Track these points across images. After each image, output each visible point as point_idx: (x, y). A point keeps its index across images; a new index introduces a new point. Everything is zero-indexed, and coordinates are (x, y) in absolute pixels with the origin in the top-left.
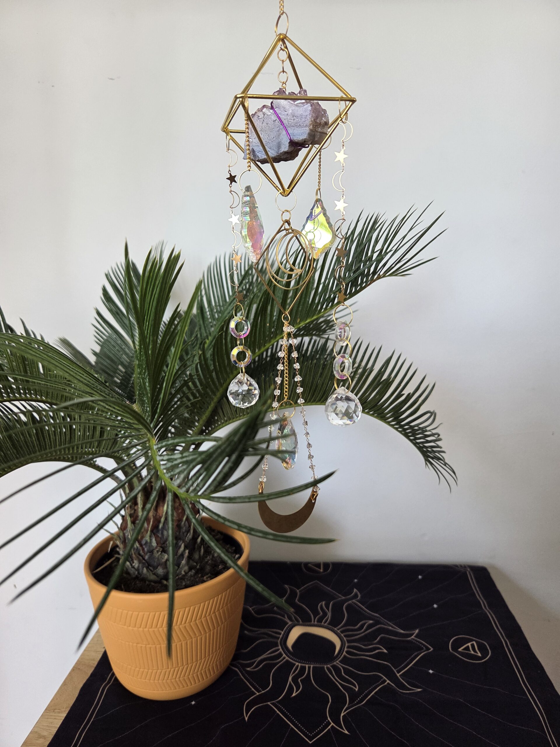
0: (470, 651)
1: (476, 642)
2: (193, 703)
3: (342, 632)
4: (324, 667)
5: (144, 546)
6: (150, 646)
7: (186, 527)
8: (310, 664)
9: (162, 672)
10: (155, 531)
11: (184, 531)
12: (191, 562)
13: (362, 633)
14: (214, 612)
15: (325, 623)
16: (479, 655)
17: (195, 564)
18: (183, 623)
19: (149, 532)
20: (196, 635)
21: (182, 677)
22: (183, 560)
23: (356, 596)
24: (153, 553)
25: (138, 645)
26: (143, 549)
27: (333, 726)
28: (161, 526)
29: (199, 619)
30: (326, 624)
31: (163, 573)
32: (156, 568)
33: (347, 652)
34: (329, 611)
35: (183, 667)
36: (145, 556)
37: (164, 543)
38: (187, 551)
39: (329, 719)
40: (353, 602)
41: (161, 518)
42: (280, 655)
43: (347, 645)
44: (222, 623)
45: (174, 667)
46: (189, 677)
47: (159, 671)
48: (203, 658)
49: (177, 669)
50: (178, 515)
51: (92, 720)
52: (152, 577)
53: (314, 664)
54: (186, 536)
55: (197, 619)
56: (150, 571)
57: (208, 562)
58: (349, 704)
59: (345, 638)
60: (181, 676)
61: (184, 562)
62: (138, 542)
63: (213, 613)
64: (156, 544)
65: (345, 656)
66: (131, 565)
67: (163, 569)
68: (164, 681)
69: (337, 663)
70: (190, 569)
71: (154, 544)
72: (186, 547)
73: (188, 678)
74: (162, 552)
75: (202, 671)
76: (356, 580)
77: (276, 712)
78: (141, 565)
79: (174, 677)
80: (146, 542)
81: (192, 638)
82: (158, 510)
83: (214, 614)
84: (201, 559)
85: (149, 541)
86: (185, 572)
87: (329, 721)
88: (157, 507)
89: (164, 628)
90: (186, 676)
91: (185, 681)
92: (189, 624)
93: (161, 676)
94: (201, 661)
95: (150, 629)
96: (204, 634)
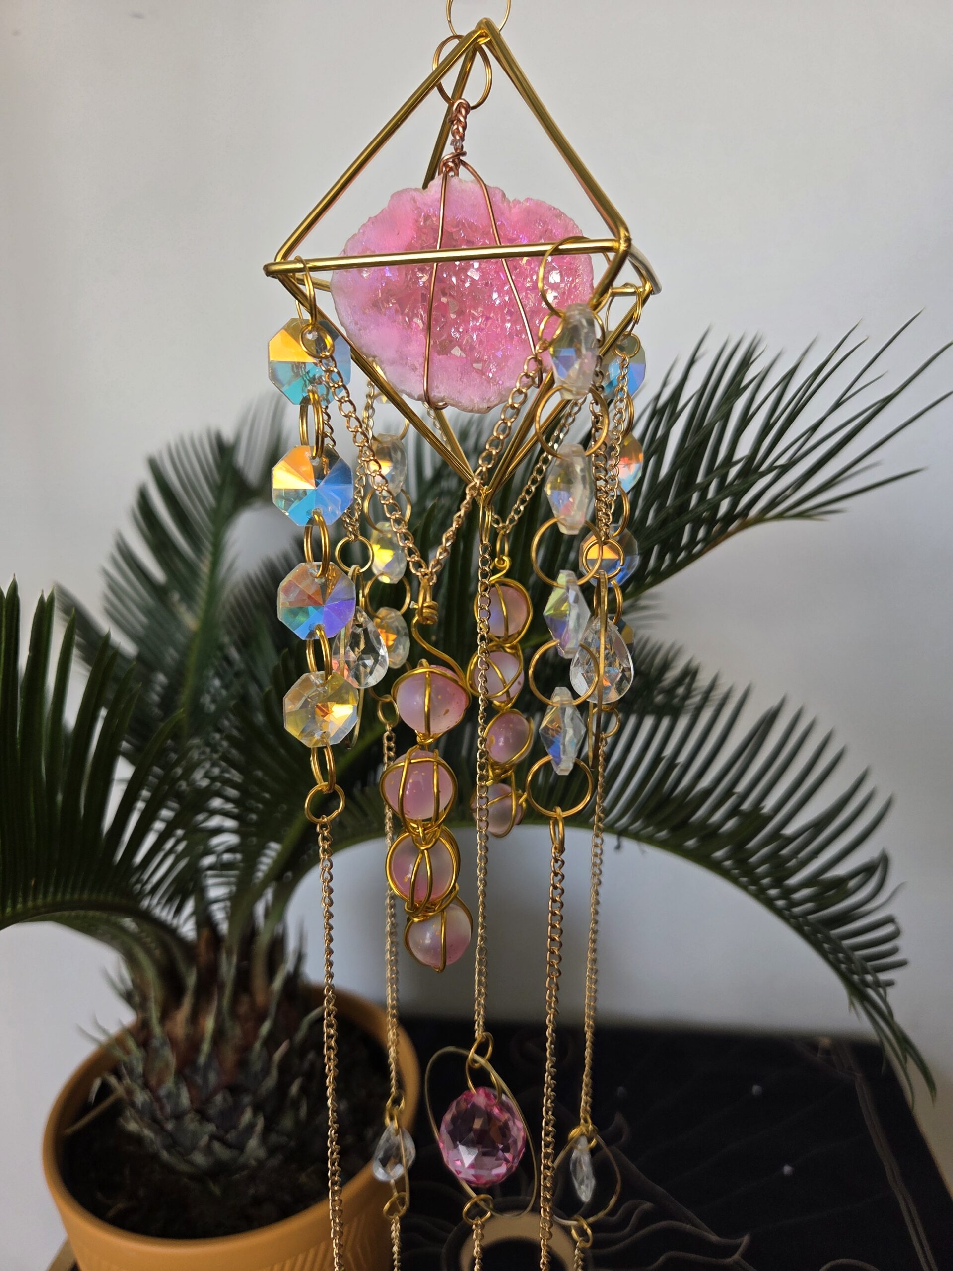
5: (165, 1101)
10: (187, 1072)
12: (273, 1137)
17: (283, 1140)
19: (173, 1071)
22: (251, 1138)
24: (182, 1121)
26: (162, 1108)
28: (202, 1059)
31: (206, 1163)
32: (189, 1151)
37: (207, 1101)
38: (260, 1122)
41: (201, 1041)
52: (184, 1167)
54: (260, 1085)
56: (177, 1156)
61: (253, 1143)
64: (189, 1100)
67: (206, 1155)
71: (185, 1099)
72: (258, 1111)
74: (200, 1119)
80: (168, 1094)
86: (257, 1160)
88: (195, 1018)
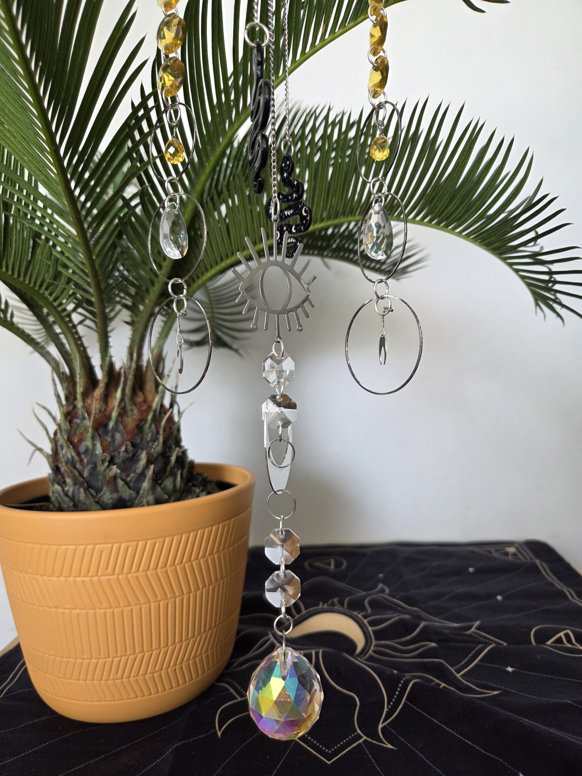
5: (83, 456)
6: (78, 611)
7: (151, 433)
9: (99, 664)
10: (101, 431)
11: (149, 439)
12: (159, 489)
14: (189, 560)
18: (133, 570)
19: (90, 430)
20: (156, 596)
22: (144, 481)
24: (96, 466)
25: (59, 610)
26: (81, 461)
27: (365, 740)
28: (111, 424)
29: (161, 568)
31: (111, 501)
32: (98, 491)
35: (135, 656)
36: (84, 471)
37: (114, 451)
38: (152, 469)
39: (358, 731)
41: (110, 412)
44: (204, 585)
45: (119, 654)
46: (146, 676)
47: (94, 661)
49: (123, 659)
50: (141, 412)
55: (160, 566)
56: (90, 496)
60: (132, 675)
61: (146, 485)
62: (74, 448)
63: (186, 562)
64: (101, 451)
68: (103, 682)
71: (99, 450)
72: (149, 462)
73: (145, 679)
74: (110, 462)
75: (169, 670)
80: (87, 449)
81: (149, 602)
83: (190, 563)
85: (90, 447)
87: (358, 733)
88: (106, 397)
89: (102, 578)
90: (140, 674)
91: (139, 684)
92: (144, 573)
93: (97, 672)
94: (166, 648)
95: (78, 579)
96: (171, 598)
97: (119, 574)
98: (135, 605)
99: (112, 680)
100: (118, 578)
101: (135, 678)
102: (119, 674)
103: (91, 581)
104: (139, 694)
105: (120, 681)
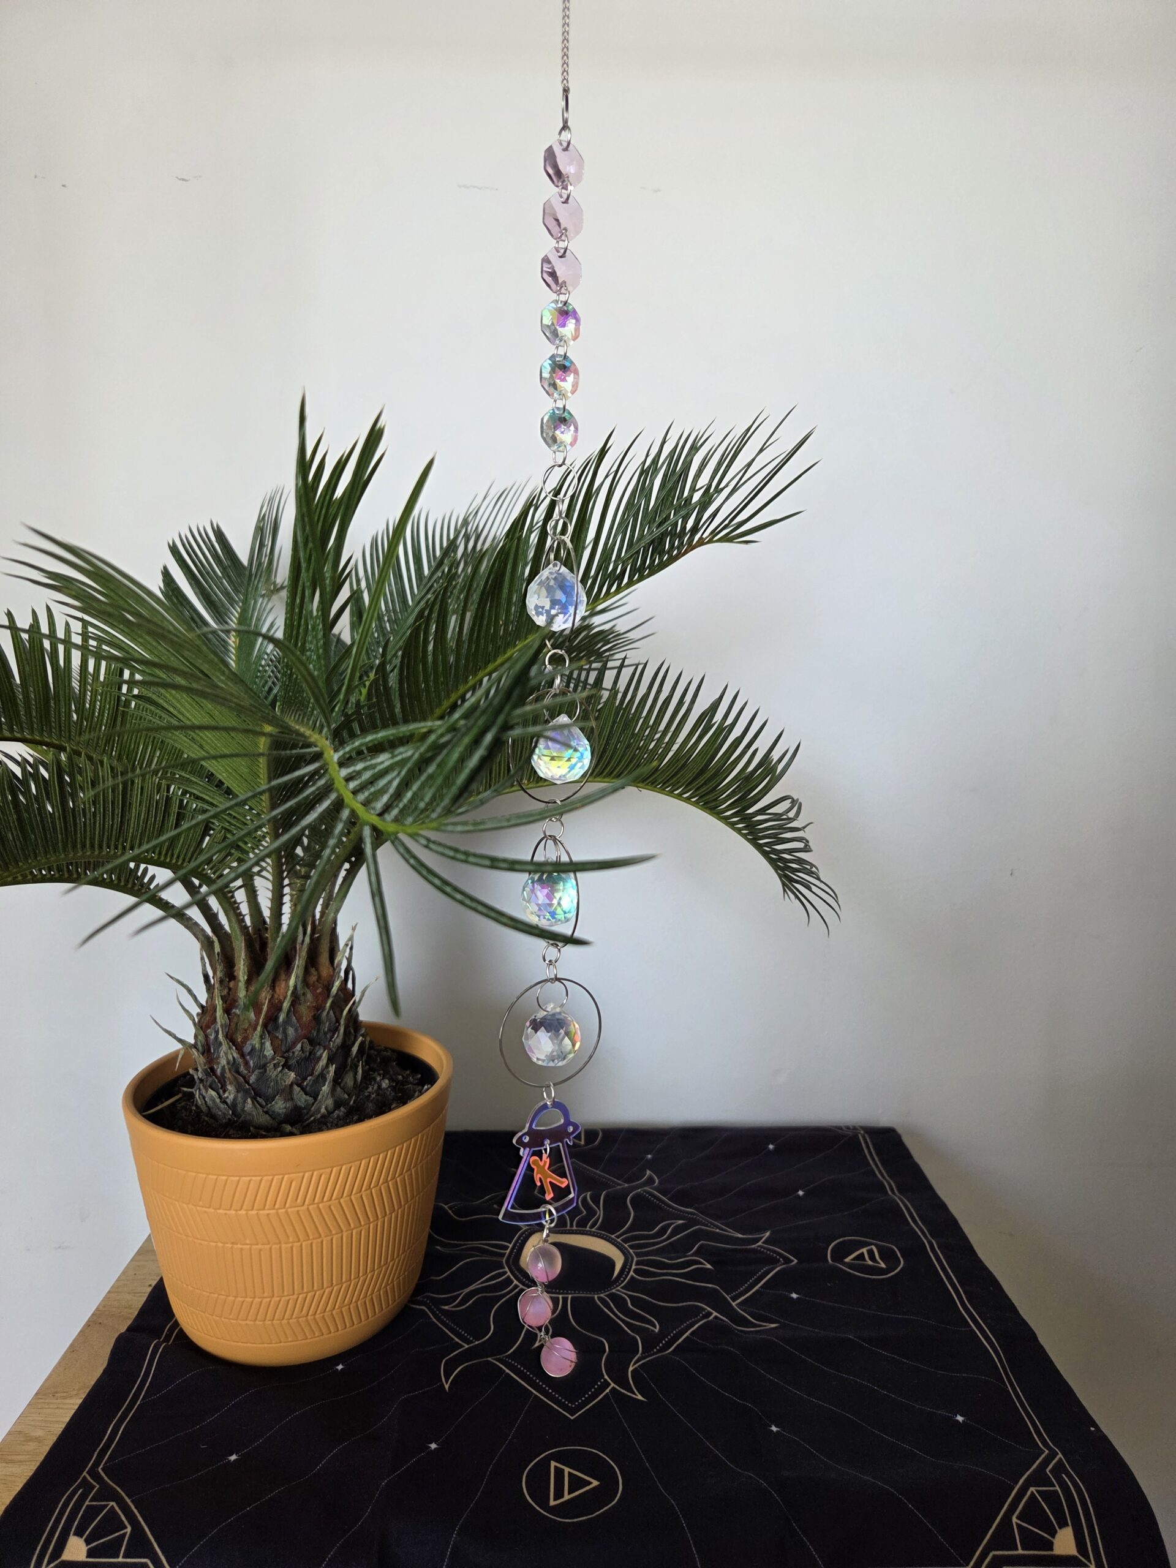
0: (865, 1260)
1: (875, 1245)
2: (340, 1367)
3: (625, 1241)
4: (594, 1298)
5: (248, 1057)
6: (260, 1246)
7: (330, 1024)
8: (567, 1294)
9: (282, 1302)
10: (269, 1028)
11: (326, 1029)
12: (339, 1089)
13: (663, 1242)
14: (386, 1181)
15: (592, 1227)
16: (883, 1265)
17: (346, 1096)
18: (325, 1199)
19: (259, 1028)
20: (349, 1224)
21: (320, 1313)
22: (324, 1085)
23: (650, 1181)
24: (266, 1071)
25: (235, 1246)
26: (246, 1063)
27: (613, 1388)
28: (282, 1017)
29: (356, 1194)
30: (593, 1230)
31: (284, 1111)
32: (270, 1099)
33: (635, 1271)
34: (599, 1209)
35: (322, 1291)
36: (249, 1077)
37: (287, 1051)
38: (332, 1069)
39: (606, 1377)
40: (644, 1191)
41: (281, 1002)
42: (508, 1281)
43: (635, 1259)
44: (400, 1206)
45: (305, 1290)
46: (334, 1312)
47: (276, 1299)
48: (361, 1274)
49: (310, 1295)
50: (316, 997)
51: (138, 1403)
52: (264, 1119)
53: (575, 1293)
54: (331, 1040)
55: (354, 1192)
56: (258, 1106)
57: (369, 1096)
58: (643, 1352)
59: (631, 1251)
60: (318, 1312)
61: (325, 1088)
62: (236, 1049)
63: (383, 1183)
64: (272, 1052)
65: (632, 1277)
66: (220, 1097)
67: (286, 1100)
68: (285, 1321)
69: (618, 1290)
70: (338, 1105)
71: (269, 1051)
72: (330, 1060)
73: (332, 1314)
74: (283, 1066)
75: (359, 1303)
76: (649, 1156)
77: (505, 1371)
78: (240, 1095)
79: (304, 1311)
80: (253, 1049)
81: (342, 1231)
82: (277, 989)
83: (386, 1184)
84: (360, 1088)
85: (258, 1046)
86: (326, 1108)
87: (605, 1380)
89: (289, 1210)
90: (327, 1310)
91: (325, 1320)
92: (337, 1201)
93: (278, 1310)
94: (357, 1280)
95: (261, 1212)
96: (365, 1225)
97: (308, 1205)
98: (325, 1237)
99: (296, 1318)
100: (308, 1209)
101: (321, 1315)
102: (303, 1312)
103: (277, 1213)
104: (325, 1331)
105: (304, 1318)
